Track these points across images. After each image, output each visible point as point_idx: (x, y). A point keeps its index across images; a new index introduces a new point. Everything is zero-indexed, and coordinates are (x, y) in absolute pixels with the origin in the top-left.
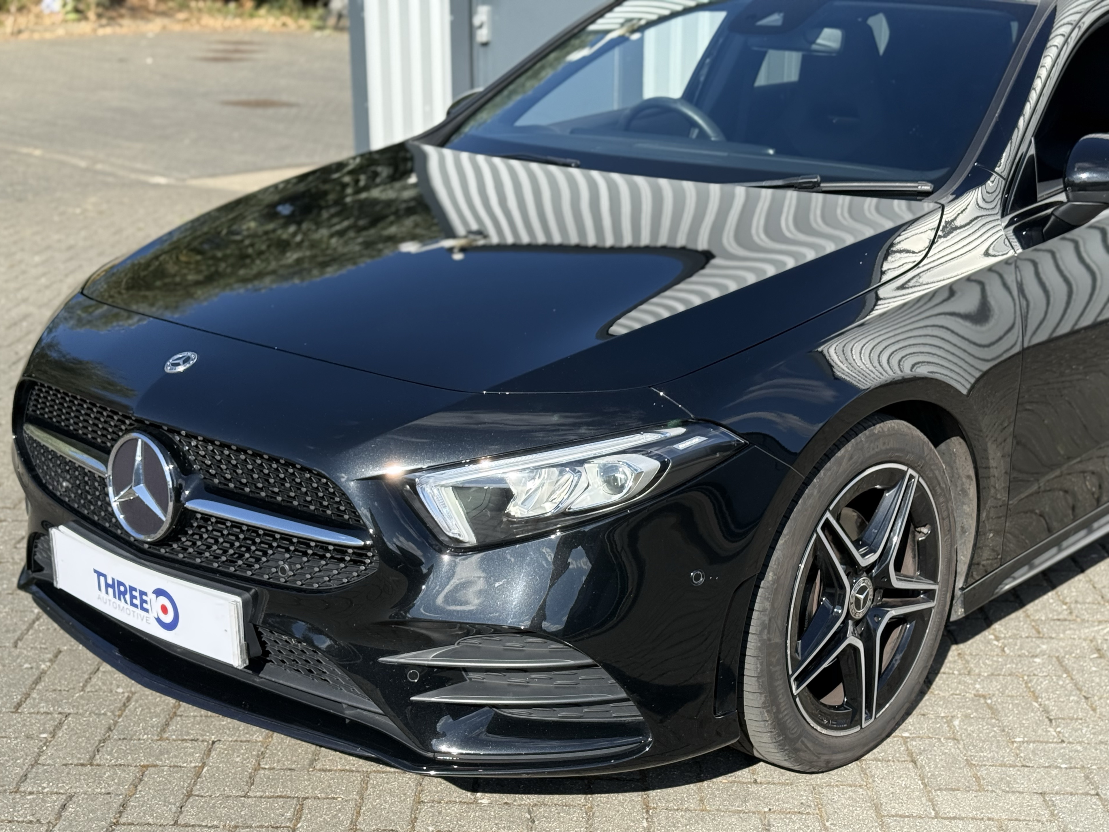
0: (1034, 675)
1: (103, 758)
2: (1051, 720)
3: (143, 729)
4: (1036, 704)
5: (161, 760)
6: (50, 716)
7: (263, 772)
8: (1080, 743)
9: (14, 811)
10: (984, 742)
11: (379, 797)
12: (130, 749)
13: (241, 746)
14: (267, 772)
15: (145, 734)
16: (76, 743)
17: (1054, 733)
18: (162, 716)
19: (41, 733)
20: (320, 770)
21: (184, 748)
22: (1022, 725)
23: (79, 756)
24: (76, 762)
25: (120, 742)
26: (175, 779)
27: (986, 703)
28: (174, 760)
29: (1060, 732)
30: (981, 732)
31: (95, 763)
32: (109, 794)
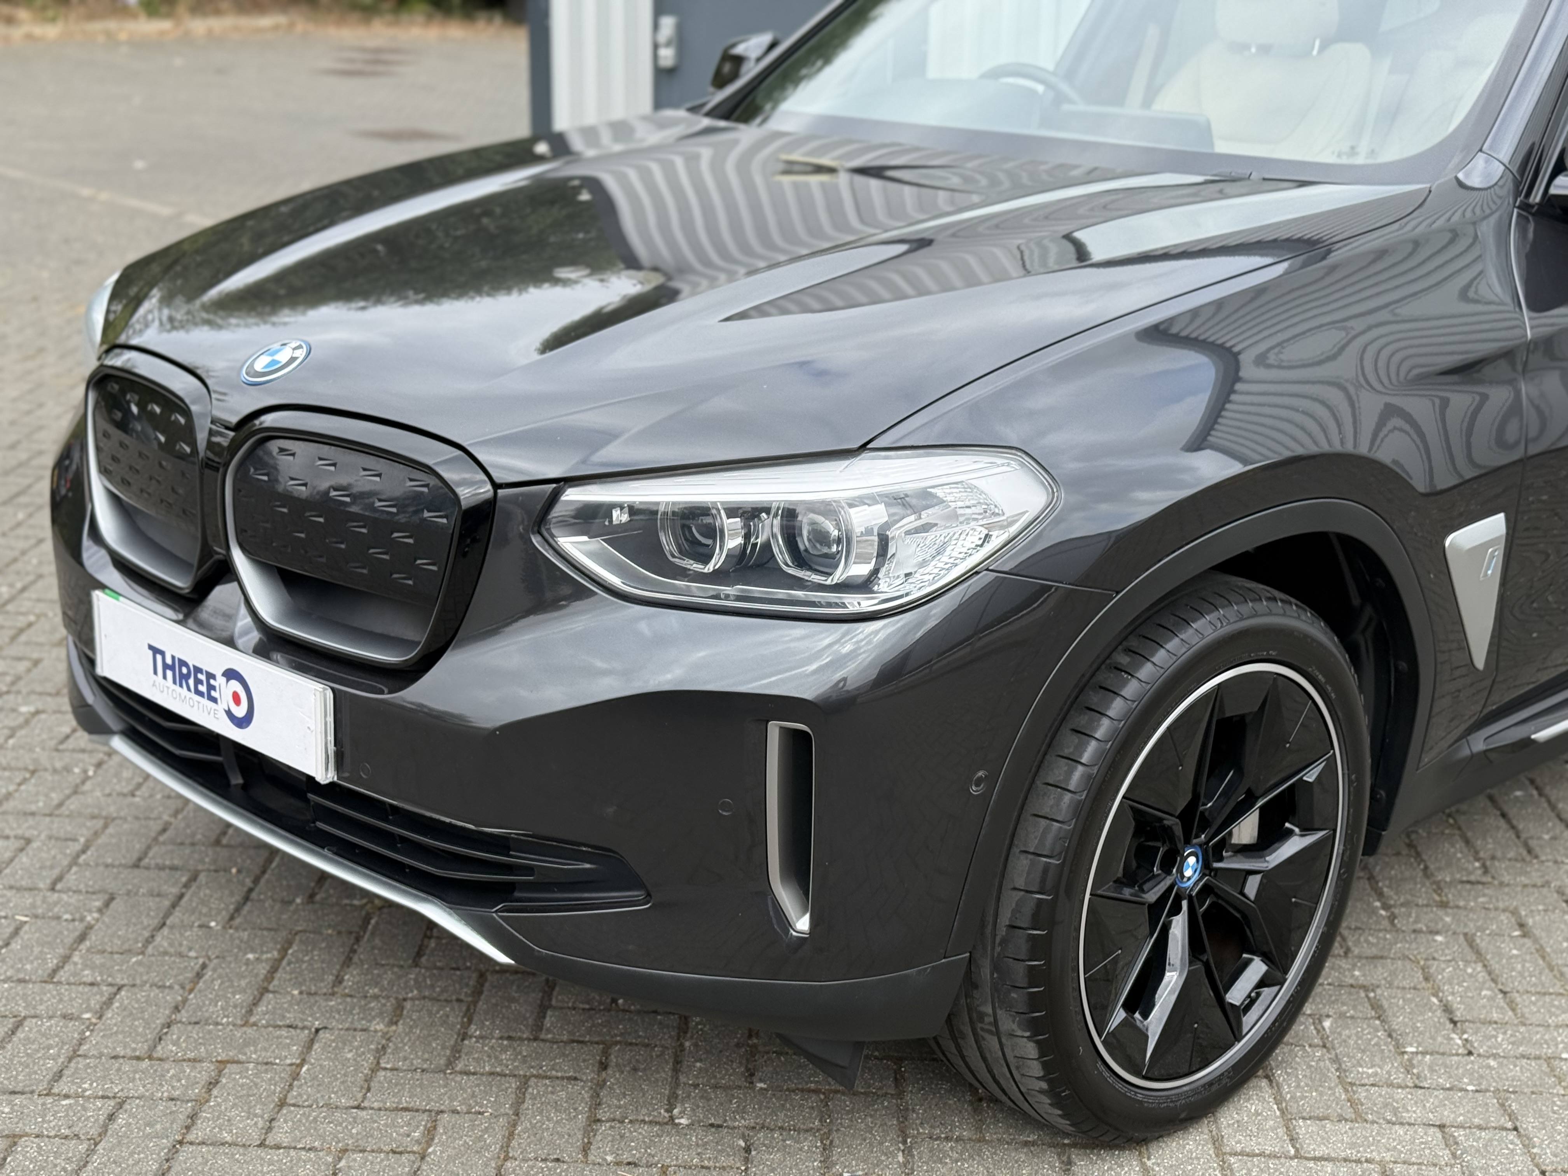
0: (1434, 959)
1: (168, 1048)
2: (1454, 1023)
3: (222, 1008)
4: (1434, 1000)
5: (245, 1054)
6: (95, 989)
7: (383, 1073)
8: (1495, 1056)
9: (43, 1121)
10: (1364, 1051)
11: (541, 1113)
12: (203, 1038)
13: (354, 1037)
14: (389, 1074)
15: (225, 1016)
16: (130, 1027)
17: (1459, 1042)
18: (249, 991)
19: (82, 1013)
20: (461, 1073)
21: (278, 1038)
22: (1415, 1029)
23: (133, 1045)
24: (129, 1052)
25: (190, 1028)
26: (263, 1081)
27: (1367, 996)
28: (263, 1054)
29: (1466, 1040)
30: (1361, 1038)
31: (155, 1055)
32: (172, 1099)
